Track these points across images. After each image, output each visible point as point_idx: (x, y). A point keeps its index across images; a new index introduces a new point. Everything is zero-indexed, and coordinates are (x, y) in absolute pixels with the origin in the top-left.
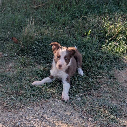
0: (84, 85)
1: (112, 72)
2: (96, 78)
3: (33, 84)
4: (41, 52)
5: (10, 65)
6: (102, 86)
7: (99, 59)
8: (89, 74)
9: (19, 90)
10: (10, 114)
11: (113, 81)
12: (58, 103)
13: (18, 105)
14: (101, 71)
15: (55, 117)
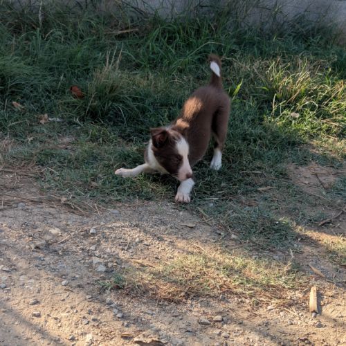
0: (223, 184)
1: (282, 166)
2: (248, 175)
3: (118, 172)
4: (132, 119)
5: (66, 140)
6: (260, 189)
7: (255, 141)
8: (233, 165)
9: (89, 180)
10: (74, 216)
11: (284, 182)
12: (168, 207)
13: (89, 203)
14: (258, 163)
15: (162, 228)
